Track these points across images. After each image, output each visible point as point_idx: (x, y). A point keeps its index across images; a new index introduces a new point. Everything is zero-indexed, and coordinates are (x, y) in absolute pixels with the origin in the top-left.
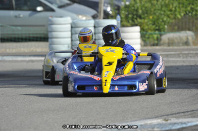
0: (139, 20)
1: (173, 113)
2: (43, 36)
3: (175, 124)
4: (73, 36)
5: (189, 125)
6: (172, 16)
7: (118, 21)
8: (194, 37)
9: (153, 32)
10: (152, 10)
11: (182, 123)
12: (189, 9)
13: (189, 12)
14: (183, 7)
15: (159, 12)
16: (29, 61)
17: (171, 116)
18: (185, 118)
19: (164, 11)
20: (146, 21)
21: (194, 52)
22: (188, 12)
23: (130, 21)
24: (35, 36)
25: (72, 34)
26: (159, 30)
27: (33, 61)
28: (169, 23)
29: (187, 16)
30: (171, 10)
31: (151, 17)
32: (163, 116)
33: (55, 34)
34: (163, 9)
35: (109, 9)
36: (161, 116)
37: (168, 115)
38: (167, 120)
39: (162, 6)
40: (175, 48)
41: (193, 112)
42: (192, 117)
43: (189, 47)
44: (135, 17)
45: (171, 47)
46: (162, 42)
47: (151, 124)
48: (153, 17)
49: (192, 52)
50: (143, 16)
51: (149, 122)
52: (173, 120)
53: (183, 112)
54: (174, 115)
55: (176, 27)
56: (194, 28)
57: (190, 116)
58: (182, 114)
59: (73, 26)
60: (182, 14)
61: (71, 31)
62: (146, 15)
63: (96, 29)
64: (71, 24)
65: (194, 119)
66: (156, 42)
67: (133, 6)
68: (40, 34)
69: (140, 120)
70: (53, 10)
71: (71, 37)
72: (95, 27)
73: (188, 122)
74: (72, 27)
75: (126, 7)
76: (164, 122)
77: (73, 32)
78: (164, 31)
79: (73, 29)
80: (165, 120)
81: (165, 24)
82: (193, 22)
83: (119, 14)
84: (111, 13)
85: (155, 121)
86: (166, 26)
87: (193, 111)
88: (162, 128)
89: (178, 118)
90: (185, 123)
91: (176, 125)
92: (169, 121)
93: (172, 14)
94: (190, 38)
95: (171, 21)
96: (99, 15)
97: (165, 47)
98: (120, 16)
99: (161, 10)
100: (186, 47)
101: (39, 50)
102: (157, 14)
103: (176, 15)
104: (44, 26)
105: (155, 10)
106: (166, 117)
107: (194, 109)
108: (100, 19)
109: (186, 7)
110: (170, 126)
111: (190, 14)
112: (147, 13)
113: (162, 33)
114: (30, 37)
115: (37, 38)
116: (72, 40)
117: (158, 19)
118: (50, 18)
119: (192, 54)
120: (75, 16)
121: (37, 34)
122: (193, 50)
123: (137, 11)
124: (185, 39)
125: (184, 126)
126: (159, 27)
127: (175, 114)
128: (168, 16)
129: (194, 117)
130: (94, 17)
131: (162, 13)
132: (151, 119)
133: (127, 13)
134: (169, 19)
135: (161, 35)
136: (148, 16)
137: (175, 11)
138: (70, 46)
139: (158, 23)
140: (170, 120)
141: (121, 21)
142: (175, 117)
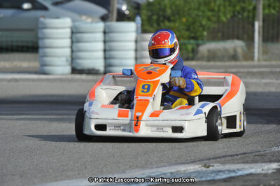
0: (167, 24)
1: (216, 156)
2: (30, 44)
3: (220, 171)
4: (75, 45)
5: (240, 173)
6: (214, 19)
7: (137, 24)
8: (245, 49)
9: (186, 41)
10: (186, 9)
11: (229, 171)
12: (238, 8)
13: (239, 13)
14: (230, 6)
15: (196, 12)
16: (11, 80)
17: (213, 161)
18: (234, 163)
19: (203, 12)
20: (177, 24)
21: (245, 70)
22: (236, 13)
23: (155, 25)
24: (20, 44)
25: (72, 42)
26: (195, 38)
27: (16, 80)
28: (209, 28)
29: (236, 19)
30: (212, 10)
31: (184, 20)
32: (203, 160)
33: (47, 42)
34: (202, 8)
35: (124, 8)
36: (199, 161)
37: (209, 159)
38: (209, 167)
39: (200, 4)
40: (218, 63)
41: (244, 156)
42: (243, 163)
43: (238, 63)
44: (161, 18)
45: (212, 63)
46: (199, 55)
47: (185, 171)
48: (187, 20)
49: (242, 70)
50: (172, 18)
51: (182, 168)
52: (217, 167)
53: (231, 156)
54: (218, 160)
55: (220, 35)
56: (245, 36)
57: (242, 161)
58: (230, 158)
59: (74, 30)
60: (229, 16)
61: (71, 38)
62: (177, 17)
63: (107, 35)
64: (72, 28)
65: (247, 166)
66: (191, 55)
67: (159, 4)
68: (27, 42)
69: (170, 165)
70: (45, 8)
71: (71, 47)
72: (105, 32)
73: (238, 170)
74: (72, 33)
75: (149, 4)
76: (204, 169)
77: (74, 40)
78: (202, 39)
79: (74, 35)
80: (205, 166)
81: (204, 30)
82: (244, 28)
83: (139, 14)
84: (127, 12)
85: (191, 168)
86: (205, 33)
87: (245, 153)
88: (201, 177)
89: (223, 163)
90: (234, 171)
91: (221, 174)
92: (211, 168)
93: (213, 16)
94: (239, 50)
95: (213, 26)
96: (110, 15)
97: (204, 63)
98: (141, 17)
99: (198, 9)
100: (233, 63)
101: (25, 65)
102: (193, 15)
103: (219, 17)
104: (32, 30)
105: (190, 9)
106: (206, 162)
107: (246, 151)
108: (112, 21)
109: (234, 6)
110: (213, 175)
111: (240, 16)
112: (178, 14)
113: (200, 42)
114: (12, 46)
115: (23, 47)
116: (72, 51)
117: (194, 23)
118: (42, 19)
119: (243, 72)
120: (76, 16)
121: (22, 42)
122: (243, 67)
123: (164, 10)
124: (231, 52)
125: (233, 175)
126: (195, 33)
127: (219, 157)
128: (209, 19)
129: (247, 162)
130: (104, 19)
131: (200, 13)
132: (186, 165)
133: (150, 14)
134: (209, 23)
135: (198, 45)
136: (180, 18)
137: (219, 11)
138: (70, 59)
139: (194, 28)
140: (213, 166)
141: (142, 25)
142: (219, 162)
